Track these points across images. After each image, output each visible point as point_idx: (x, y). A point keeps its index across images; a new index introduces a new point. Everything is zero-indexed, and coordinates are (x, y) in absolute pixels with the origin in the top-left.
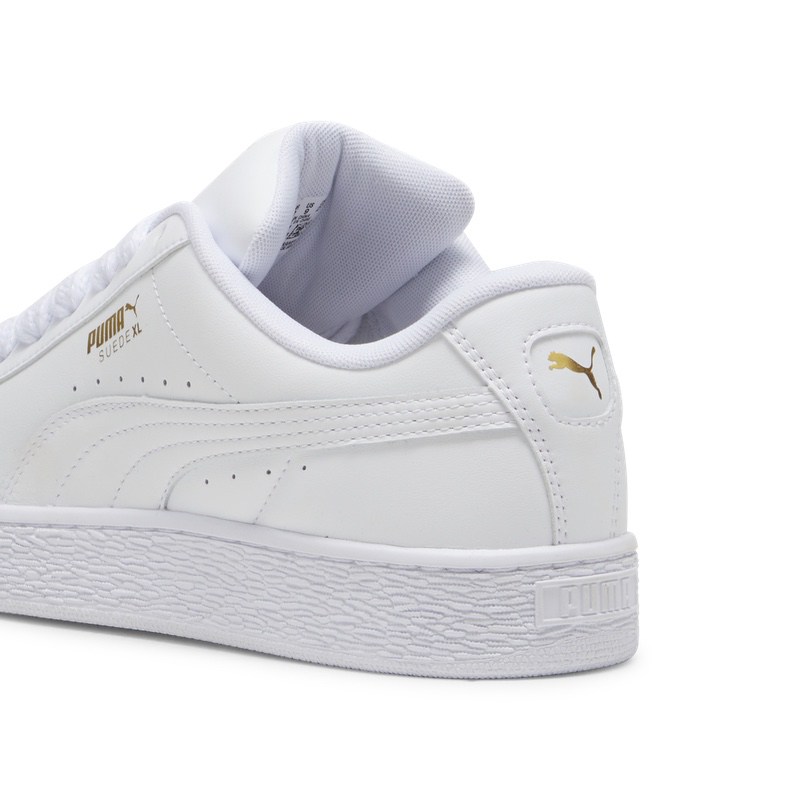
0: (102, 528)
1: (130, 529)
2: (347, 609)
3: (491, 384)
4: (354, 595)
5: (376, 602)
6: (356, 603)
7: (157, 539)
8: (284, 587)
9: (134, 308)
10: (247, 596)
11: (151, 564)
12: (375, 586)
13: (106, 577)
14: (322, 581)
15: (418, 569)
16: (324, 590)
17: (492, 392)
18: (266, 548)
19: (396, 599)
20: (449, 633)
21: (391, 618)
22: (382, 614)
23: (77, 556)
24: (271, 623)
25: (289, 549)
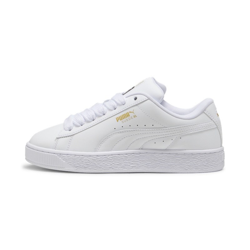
0: (126, 154)
1: (133, 153)
2: (191, 162)
3: (213, 120)
4: (193, 160)
5: (197, 160)
6: (193, 161)
7: (141, 155)
8: (176, 160)
9: (133, 112)
10: (166, 163)
11: (140, 160)
12: (197, 157)
13: (129, 163)
14: (185, 158)
15: (206, 153)
16: (186, 159)
17: (213, 121)
18: (170, 153)
19: (201, 159)
20: (211, 164)
21: (201, 163)
22: (199, 162)
23: (121, 160)
24: (172, 167)
25: (176, 153)
